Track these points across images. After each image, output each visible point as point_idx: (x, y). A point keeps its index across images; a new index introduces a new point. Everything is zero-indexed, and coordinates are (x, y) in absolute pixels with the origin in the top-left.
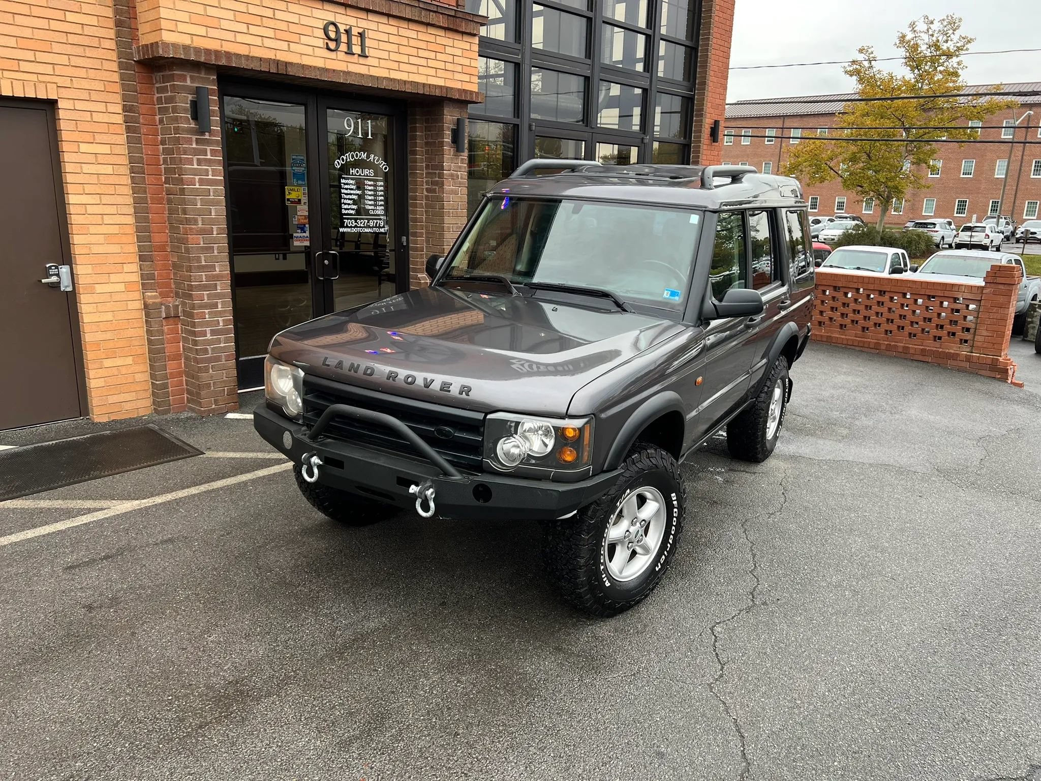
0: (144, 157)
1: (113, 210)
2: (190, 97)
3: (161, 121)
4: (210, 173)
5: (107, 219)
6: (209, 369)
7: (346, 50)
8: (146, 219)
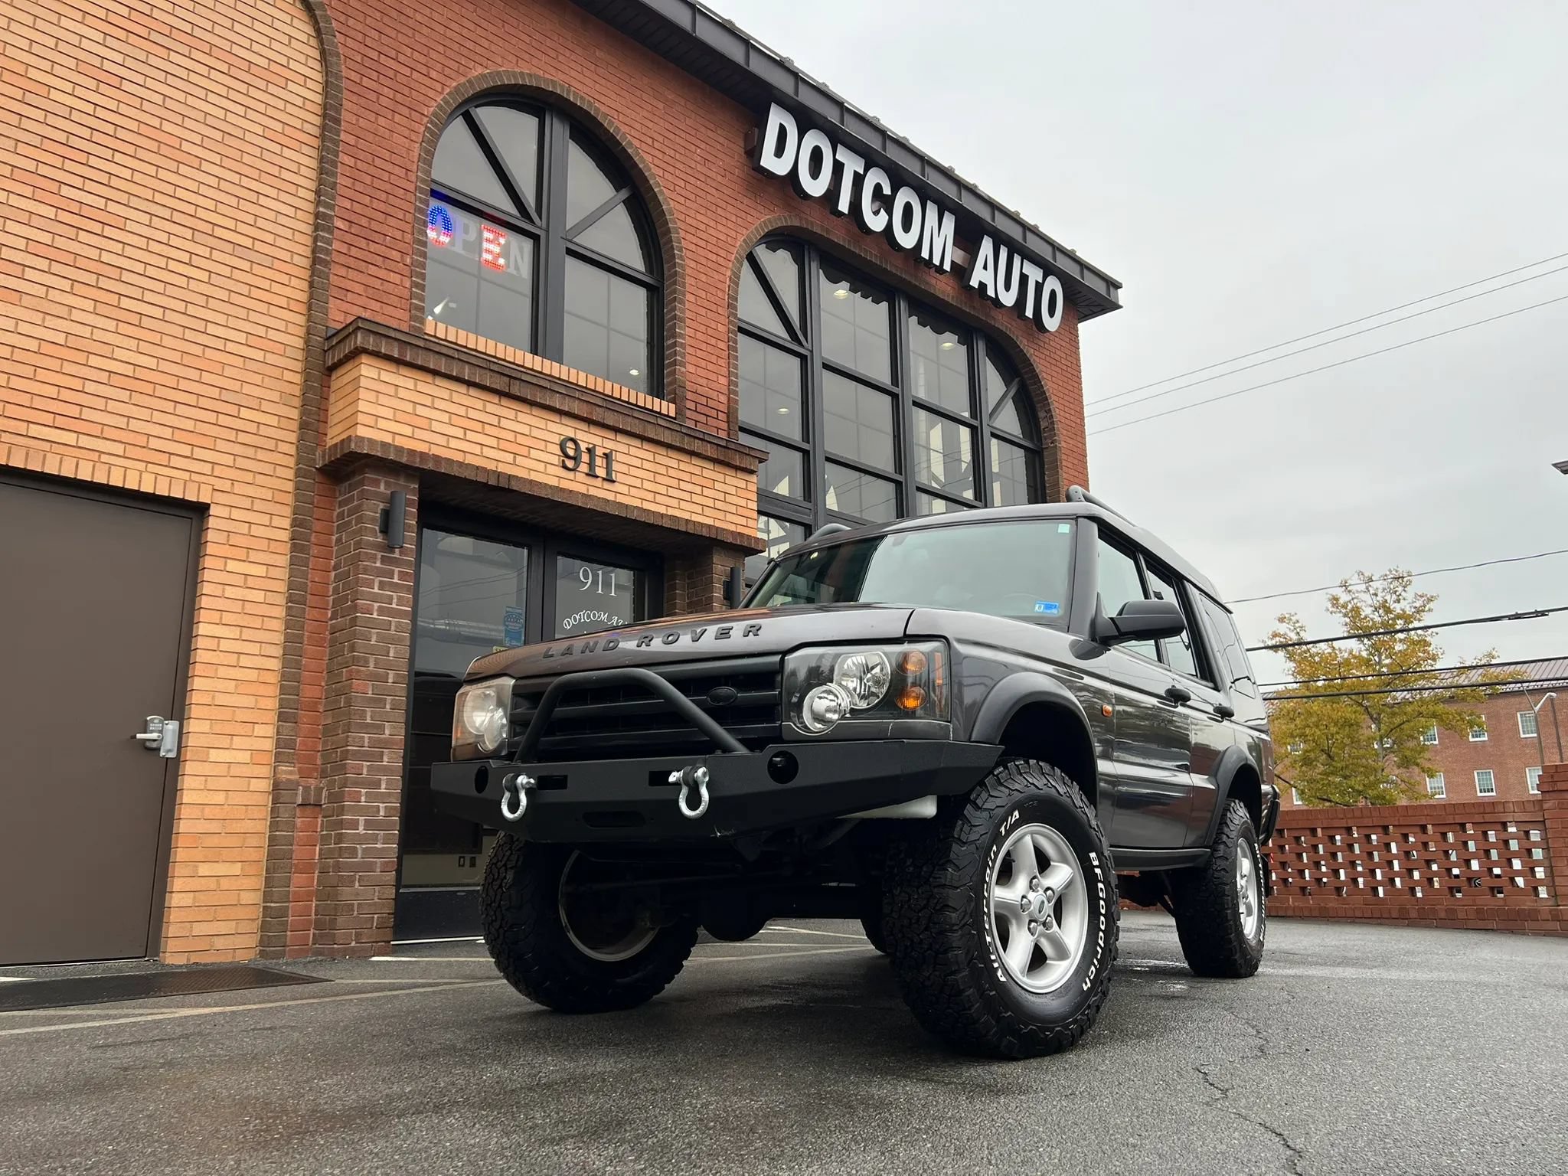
0: (309, 584)
1: (254, 648)
2: (381, 506)
3: (339, 540)
4: (395, 601)
5: (245, 661)
6: (354, 881)
7: (586, 470)
8: (298, 665)
